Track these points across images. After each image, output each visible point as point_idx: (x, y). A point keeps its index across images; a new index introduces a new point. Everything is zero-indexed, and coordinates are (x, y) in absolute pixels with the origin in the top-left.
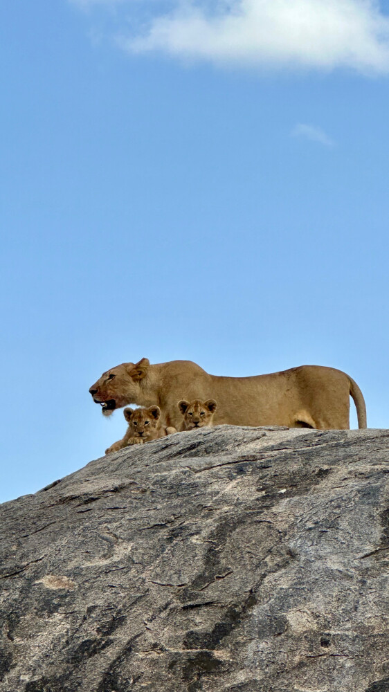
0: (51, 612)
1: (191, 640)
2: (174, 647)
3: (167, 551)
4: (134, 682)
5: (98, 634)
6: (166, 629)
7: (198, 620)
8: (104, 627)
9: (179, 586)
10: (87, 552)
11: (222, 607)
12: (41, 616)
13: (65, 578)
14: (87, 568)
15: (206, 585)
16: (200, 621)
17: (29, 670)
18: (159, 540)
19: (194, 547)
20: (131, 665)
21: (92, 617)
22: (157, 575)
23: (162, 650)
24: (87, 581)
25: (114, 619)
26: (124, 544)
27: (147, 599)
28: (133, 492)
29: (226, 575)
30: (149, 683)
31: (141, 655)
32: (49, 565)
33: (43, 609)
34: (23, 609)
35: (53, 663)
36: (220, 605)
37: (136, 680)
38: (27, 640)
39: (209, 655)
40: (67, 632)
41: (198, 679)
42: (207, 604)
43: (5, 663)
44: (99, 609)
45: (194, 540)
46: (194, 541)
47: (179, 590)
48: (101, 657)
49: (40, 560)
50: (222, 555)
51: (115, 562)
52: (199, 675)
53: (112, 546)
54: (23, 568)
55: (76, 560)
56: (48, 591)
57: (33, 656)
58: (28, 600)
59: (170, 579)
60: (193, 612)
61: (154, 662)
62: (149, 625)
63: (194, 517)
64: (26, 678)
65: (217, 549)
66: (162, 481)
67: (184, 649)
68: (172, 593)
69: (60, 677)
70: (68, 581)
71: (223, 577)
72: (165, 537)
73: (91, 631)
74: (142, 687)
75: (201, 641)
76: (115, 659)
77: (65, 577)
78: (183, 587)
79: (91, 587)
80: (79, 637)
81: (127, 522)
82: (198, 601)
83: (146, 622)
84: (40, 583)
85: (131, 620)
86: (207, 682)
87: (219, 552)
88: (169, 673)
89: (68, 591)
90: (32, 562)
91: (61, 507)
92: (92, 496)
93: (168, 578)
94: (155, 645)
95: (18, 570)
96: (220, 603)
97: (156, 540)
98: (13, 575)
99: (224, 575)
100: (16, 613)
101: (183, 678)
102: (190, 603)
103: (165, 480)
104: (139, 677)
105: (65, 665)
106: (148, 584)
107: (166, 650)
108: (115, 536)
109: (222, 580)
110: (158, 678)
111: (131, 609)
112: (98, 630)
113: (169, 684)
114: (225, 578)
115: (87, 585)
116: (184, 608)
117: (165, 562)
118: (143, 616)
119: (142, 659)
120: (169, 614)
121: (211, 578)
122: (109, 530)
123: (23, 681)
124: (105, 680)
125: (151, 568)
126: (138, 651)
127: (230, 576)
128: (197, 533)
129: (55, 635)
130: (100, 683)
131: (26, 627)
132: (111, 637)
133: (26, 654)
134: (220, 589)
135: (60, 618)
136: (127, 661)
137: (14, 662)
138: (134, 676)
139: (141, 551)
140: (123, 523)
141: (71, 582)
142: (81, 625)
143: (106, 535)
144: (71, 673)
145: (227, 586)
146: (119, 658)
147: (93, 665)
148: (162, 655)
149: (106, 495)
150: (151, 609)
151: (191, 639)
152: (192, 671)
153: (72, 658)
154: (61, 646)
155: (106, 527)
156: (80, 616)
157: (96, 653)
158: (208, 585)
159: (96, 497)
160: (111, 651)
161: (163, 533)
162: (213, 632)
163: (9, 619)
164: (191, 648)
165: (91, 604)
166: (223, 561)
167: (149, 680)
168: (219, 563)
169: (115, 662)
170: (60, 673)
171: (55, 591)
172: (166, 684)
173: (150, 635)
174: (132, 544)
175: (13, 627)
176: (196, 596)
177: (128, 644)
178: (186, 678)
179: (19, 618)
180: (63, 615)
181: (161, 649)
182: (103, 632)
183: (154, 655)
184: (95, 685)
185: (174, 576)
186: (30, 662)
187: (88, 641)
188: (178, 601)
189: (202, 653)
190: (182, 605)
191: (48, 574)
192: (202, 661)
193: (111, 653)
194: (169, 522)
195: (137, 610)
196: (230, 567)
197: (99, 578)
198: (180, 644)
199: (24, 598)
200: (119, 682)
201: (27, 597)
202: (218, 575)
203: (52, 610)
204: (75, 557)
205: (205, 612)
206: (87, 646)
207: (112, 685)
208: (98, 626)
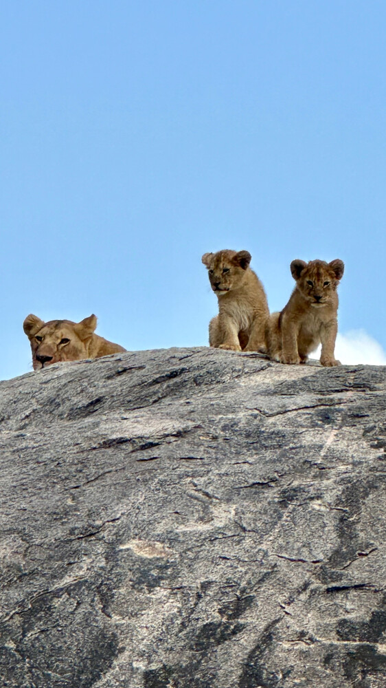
0: (151, 587)
1: (347, 630)
2: (325, 637)
3: (285, 518)
4: (284, 677)
5: (222, 617)
6: (309, 615)
7: (349, 606)
8: (227, 608)
9: (314, 562)
10: (177, 513)
11: (376, 591)
12: (140, 590)
13: (159, 545)
14: (184, 534)
15: (348, 563)
16: (352, 607)
17: (142, 656)
18: (269, 503)
19: (320, 515)
20: (276, 656)
21: (209, 595)
22: (281, 547)
23: (312, 640)
24: (189, 550)
25: (239, 599)
26: (223, 505)
27: (279, 576)
28: (201, 438)
29: (370, 552)
30: (304, 679)
31: (286, 646)
32: (132, 526)
33: (140, 582)
34: (115, 580)
35: (172, 649)
36: (373, 589)
37: (286, 674)
38: (129, 618)
39: (372, 649)
40: (180, 612)
41: (363, 678)
42: (357, 587)
43: (110, 646)
44: (216, 586)
45: (315, 505)
46: (317, 507)
47: (316, 568)
48: (235, 645)
49: (118, 519)
50: (359, 527)
51: (220, 528)
52: (364, 673)
53: (207, 507)
54: (99, 529)
55: (164, 521)
56: (142, 560)
57: (143, 639)
58: (119, 570)
59: (299, 553)
60: (340, 596)
61: (304, 655)
62: (288, 609)
63: (303, 476)
64: (141, 665)
65: (351, 519)
66: (232, 426)
67: (338, 640)
68: (308, 571)
69: (187, 666)
70: (163, 548)
71: (367, 555)
72: (276, 500)
73: (210, 612)
74: (295, 685)
75: (358, 631)
76: (253, 647)
77: (158, 543)
78: (319, 564)
79: (196, 558)
80: (198, 619)
81: (217, 478)
82: (344, 583)
83: (283, 605)
84: (128, 549)
85: (262, 601)
86: (374, 682)
87: (353, 523)
88: (326, 669)
89: (168, 562)
90: (108, 521)
91: (110, 451)
92: (150, 441)
93: (296, 552)
94: (302, 635)
95: (94, 531)
96: (373, 586)
97: (265, 503)
98: (87, 536)
99: (367, 551)
100: (106, 584)
101: (344, 675)
102: (334, 585)
103: (236, 424)
104: (289, 672)
105: (189, 653)
106: (272, 558)
107: (316, 641)
108: (207, 494)
109: (366, 558)
110: (314, 674)
111: (259, 588)
112: (220, 612)
113: (328, 682)
114: (369, 556)
115: (191, 555)
116: (328, 590)
117: (285, 532)
118: (278, 597)
119: (289, 651)
120: (310, 596)
121: (351, 554)
122: (196, 486)
123: (137, 669)
124: (245, 673)
125: (271, 538)
126: (280, 639)
127: (374, 553)
128: (319, 497)
129: (164, 615)
130: (240, 677)
131: (124, 603)
132: (241, 621)
133: (132, 635)
134: (367, 569)
135: (165, 593)
136: (270, 651)
137: (121, 645)
138: (282, 671)
139: (249, 515)
140: (213, 479)
141: (167, 549)
142: (196, 604)
143: (193, 492)
144: (199, 662)
145: (376, 566)
146: (258, 647)
147: (225, 653)
148: (312, 646)
149: (168, 439)
150: (285, 588)
151: (345, 629)
152: (355, 668)
153: (196, 644)
154: (177, 630)
155: (191, 482)
156: (193, 593)
157: (226, 640)
158: (350, 563)
159: (156, 441)
160: (246, 638)
161: (272, 494)
162: (371, 621)
163: (99, 592)
164: (348, 640)
165: (203, 580)
166: (362, 534)
167: (304, 676)
168: (356, 536)
169: (253, 651)
170: (185, 661)
171: (150, 560)
172: (325, 682)
173: (292, 621)
174: (234, 507)
175: (107, 601)
176: (339, 577)
177: (266, 630)
178: (349, 676)
179: (111, 591)
180: (169, 590)
181: (309, 639)
182: (227, 615)
183: (302, 646)
184: (234, 678)
185: (304, 549)
186: (141, 647)
187: (211, 624)
188: (318, 581)
189: (362, 646)
190: (325, 587)
191: (134, 538)
192: (366, 657)
193: (246, 641)
194: (273, 481)
195: (267, 589)
196: (372, 542)
197: (204, 547)
198: (333, 634)
199: (113, 566)
200: (264, 676)
201: (117, 565)
202: (360, 552)
203: (153, 584)
204: (163, 518)
205: (354, 596)
206: (211, 630)
207: (256, 679)
208: (219, 607)
